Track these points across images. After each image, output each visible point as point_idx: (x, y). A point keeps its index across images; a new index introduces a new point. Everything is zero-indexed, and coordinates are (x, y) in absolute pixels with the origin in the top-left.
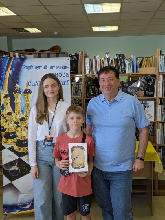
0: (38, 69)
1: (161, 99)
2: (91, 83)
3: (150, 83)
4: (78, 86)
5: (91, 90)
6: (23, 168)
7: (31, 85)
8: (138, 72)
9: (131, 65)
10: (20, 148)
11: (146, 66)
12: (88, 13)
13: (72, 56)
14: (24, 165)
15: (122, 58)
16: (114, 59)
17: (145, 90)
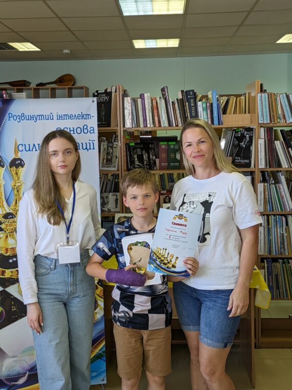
0: (36, 120)
1: (263, 172)
2: (135, 144)
3: (242, 144)
4: (111, 151)
5: (136, 156)
6: (11, 309)
7: (23, 150)
8: (220, 123)
9: (209, 111)
10: (5, 271)
11: (235, 112)
12: (125, 14)
13: (99, 94)
14: (13, 303)
15: (191, 98)
16: (177, 99)
17: (235, 155)
